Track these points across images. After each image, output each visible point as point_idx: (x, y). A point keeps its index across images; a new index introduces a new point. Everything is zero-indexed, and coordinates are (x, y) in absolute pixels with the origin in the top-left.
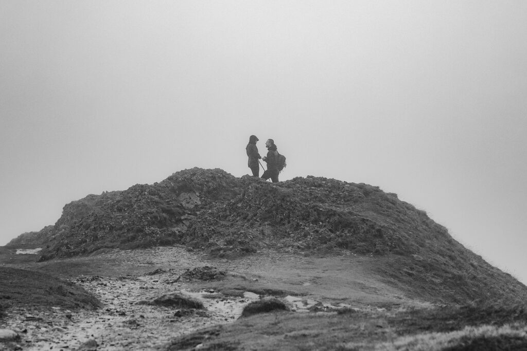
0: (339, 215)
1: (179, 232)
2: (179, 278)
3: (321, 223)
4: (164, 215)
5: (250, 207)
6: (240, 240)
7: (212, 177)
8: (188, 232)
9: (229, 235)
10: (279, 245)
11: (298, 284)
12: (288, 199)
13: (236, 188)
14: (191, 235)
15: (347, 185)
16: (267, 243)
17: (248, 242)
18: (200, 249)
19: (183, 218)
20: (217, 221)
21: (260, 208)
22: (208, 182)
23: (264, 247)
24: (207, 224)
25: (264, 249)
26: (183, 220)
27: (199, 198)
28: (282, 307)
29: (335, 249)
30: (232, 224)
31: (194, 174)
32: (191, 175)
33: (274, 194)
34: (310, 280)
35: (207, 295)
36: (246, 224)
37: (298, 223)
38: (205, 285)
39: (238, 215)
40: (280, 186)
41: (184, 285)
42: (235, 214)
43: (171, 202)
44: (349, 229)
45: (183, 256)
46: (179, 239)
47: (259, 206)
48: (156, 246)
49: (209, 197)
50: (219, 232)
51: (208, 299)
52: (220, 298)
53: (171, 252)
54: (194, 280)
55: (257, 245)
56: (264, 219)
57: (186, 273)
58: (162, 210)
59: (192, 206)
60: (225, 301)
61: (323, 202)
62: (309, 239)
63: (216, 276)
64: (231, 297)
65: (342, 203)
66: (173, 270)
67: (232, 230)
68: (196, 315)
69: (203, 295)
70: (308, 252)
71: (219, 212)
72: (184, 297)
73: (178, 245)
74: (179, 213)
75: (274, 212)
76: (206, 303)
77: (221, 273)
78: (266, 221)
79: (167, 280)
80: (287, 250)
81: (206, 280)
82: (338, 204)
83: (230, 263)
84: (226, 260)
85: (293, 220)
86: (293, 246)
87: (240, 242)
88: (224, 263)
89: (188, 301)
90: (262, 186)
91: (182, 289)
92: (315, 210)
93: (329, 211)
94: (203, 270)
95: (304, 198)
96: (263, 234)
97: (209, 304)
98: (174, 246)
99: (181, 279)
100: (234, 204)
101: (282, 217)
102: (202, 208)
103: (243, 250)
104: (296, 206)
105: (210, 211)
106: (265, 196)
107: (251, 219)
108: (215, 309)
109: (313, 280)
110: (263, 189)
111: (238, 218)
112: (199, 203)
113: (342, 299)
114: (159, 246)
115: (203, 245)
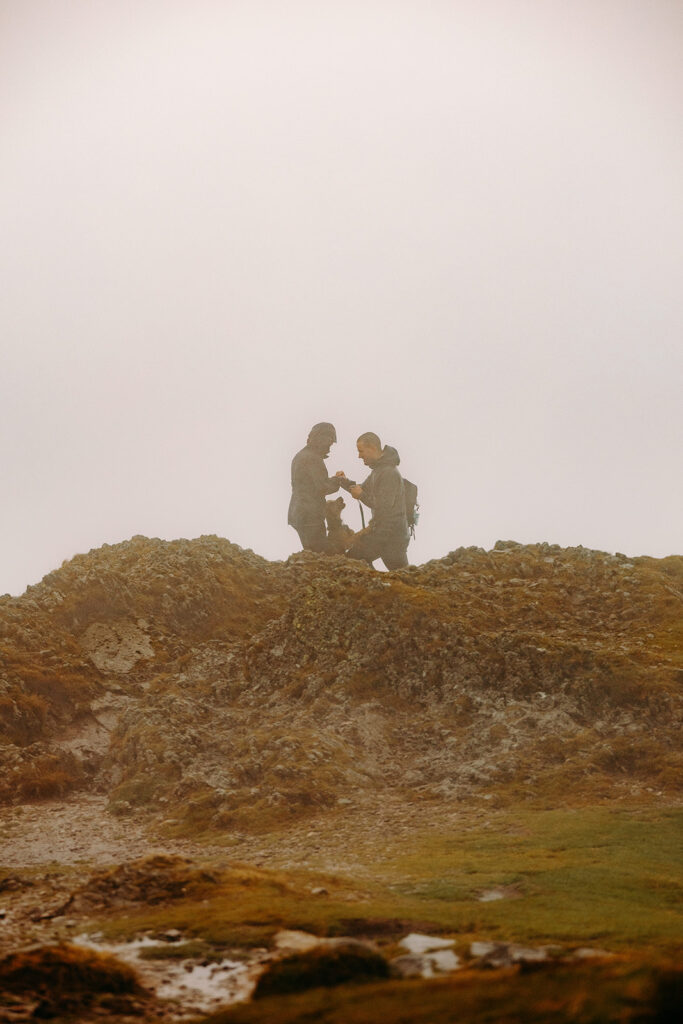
0: (601, 665)
1: (86, 752)
2: (72, 899)
3: (544, 695)
4: (35, 699)
5: (313, 657)
6: (280, 767)
7: (189, 564)
8: (116, 750)
9: (247, 751)
10: (409, 775)
11: (466, 898)
12: (434, 622)
13: (270, 598)
14: (125, 761)
15: (624, 566)
16: (371, 770)
17: (309, 772)
18: (153, 806)
19: (95, 705)
20: (206, 710)
21: (345, 658)
22: (176, 582)
23: (360, 786)
24: (173, 720)
25: (361, 791)
26: (98, 712)
27: (147, 637)
28: (377, 969)
29: (590, 777)
30: (256, 717)
31: (132, 561)
32: (124, 562)
33: (389, 607)
34: (505, 884)
35: (155, 948)
36: (300, 714)
37: (470, 700)
38: (152, 918)
39: (275, 685)
40: (406, 581)
41: (88, 922)
42: (265, 680)
43: (55, 657)
44: (637, 709)
45: (97, 832)
46: (87, 775)
47: (340, 651)
48: (9, 804)
49: (183, 633)
50: (216, 745)
51: (159, 963)
52: (196, 955)
53: (60, 821)
54: (119, 903)
55: (338, 778)
56: (359, 692)
57: (93, 882)
58: (27, 685)
59: (128, 665)
60: (214, 965)
61: (550, 625)
62: (506, 751)
63: (190, 885)
64: (236, 952)
65: (611, 625)
66: (56, 876)
67: (253, 735)
68: (100, 1010)
69: (142, 949)
70: (505, 793)
71: (212, 678)
72: (72, 957)
73: (84, 795)
74: (85, 691)
75: (391, 669)
76: (149, 975)
77: (205, 877)
78: (368, 699)
79: (35, 911)
80: (435, 790)
81: (156, 901)
82: (597, 629)
83: (250, 844)
84: (238, 835)
85: (451, 690)
86: (455, 777)
87: (281, 775)
88: (230, 845)
89: (88, 969)
90: (347, 584)
91: (78, 934)
92: (522, 655)
93: (568, 654)
94: (149, 870)
95: (486, 614)
96: (358, 742)
97: (160, 976)
98: (70, 802)
99: (77, 905)
100: (259, 649)
101: (417, 682)
102: (157, 669)
103: (290, 798)
104: (460, 643)
105: (183, 678)
106: (360, 616)
107: (317, 696)
108: (180, 992)
109: (515, 881)
110: (352, 595)
111: (276, 695)
112: (149, 653)
113: (594, 937)
114: (20, 803)
115: (164, 792)
